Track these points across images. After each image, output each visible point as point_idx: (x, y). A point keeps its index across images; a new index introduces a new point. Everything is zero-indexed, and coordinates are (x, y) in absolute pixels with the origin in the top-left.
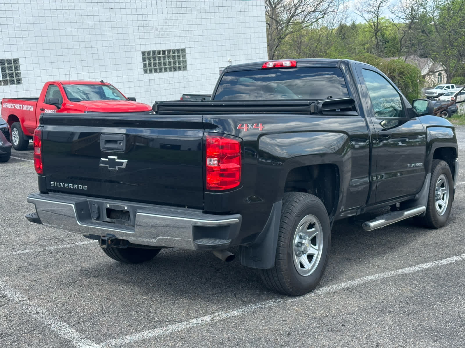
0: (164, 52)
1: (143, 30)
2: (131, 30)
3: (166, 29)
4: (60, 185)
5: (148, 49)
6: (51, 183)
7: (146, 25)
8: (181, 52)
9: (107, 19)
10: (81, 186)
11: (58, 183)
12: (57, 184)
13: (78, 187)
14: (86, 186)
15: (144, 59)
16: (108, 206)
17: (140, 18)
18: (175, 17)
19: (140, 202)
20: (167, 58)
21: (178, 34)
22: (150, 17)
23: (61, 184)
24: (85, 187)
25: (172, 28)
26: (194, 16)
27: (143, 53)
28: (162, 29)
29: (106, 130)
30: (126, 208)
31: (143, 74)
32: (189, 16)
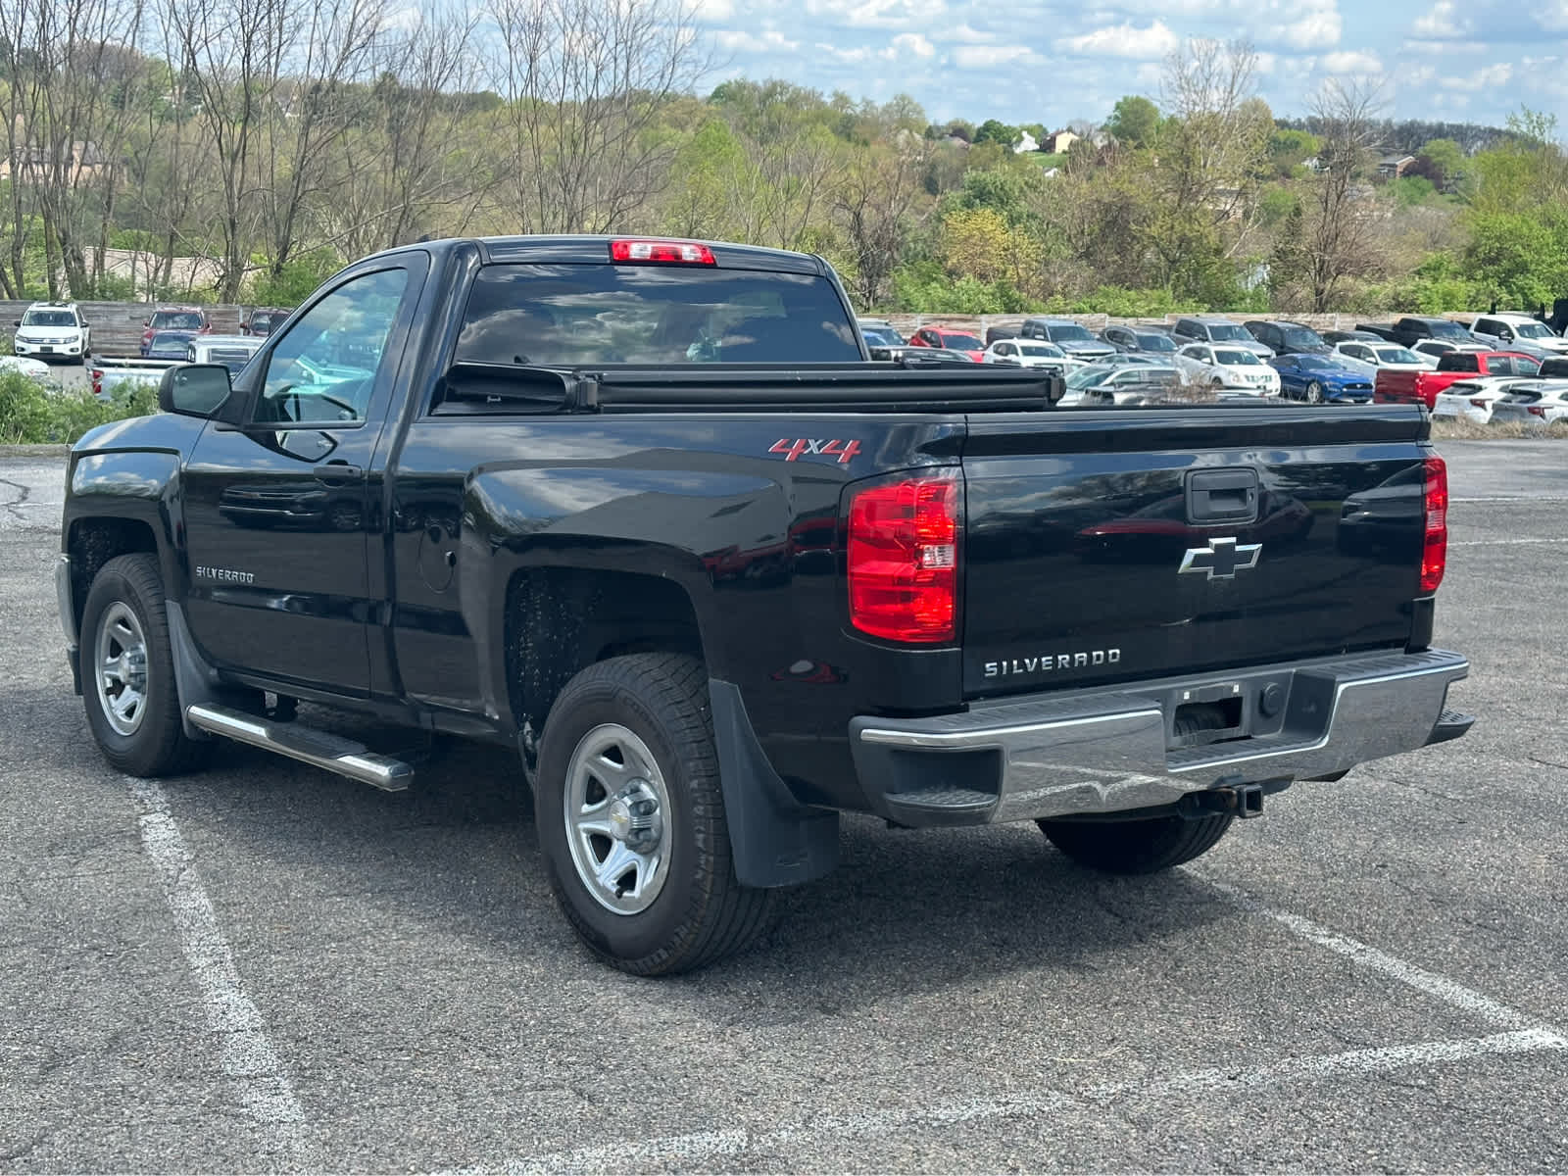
4: (1022, 665)
6: (988, 665)
10: (1102, 653)
11: (1015, 662)
12: (1010, 665)
13: (1090, 657)
14: (1118, 651)
16: (1187, 696)
19: (1279, 662)
23: (1027, 661)
24: (1114, 655)
29: (1208, 458)
30: (1236, 689)
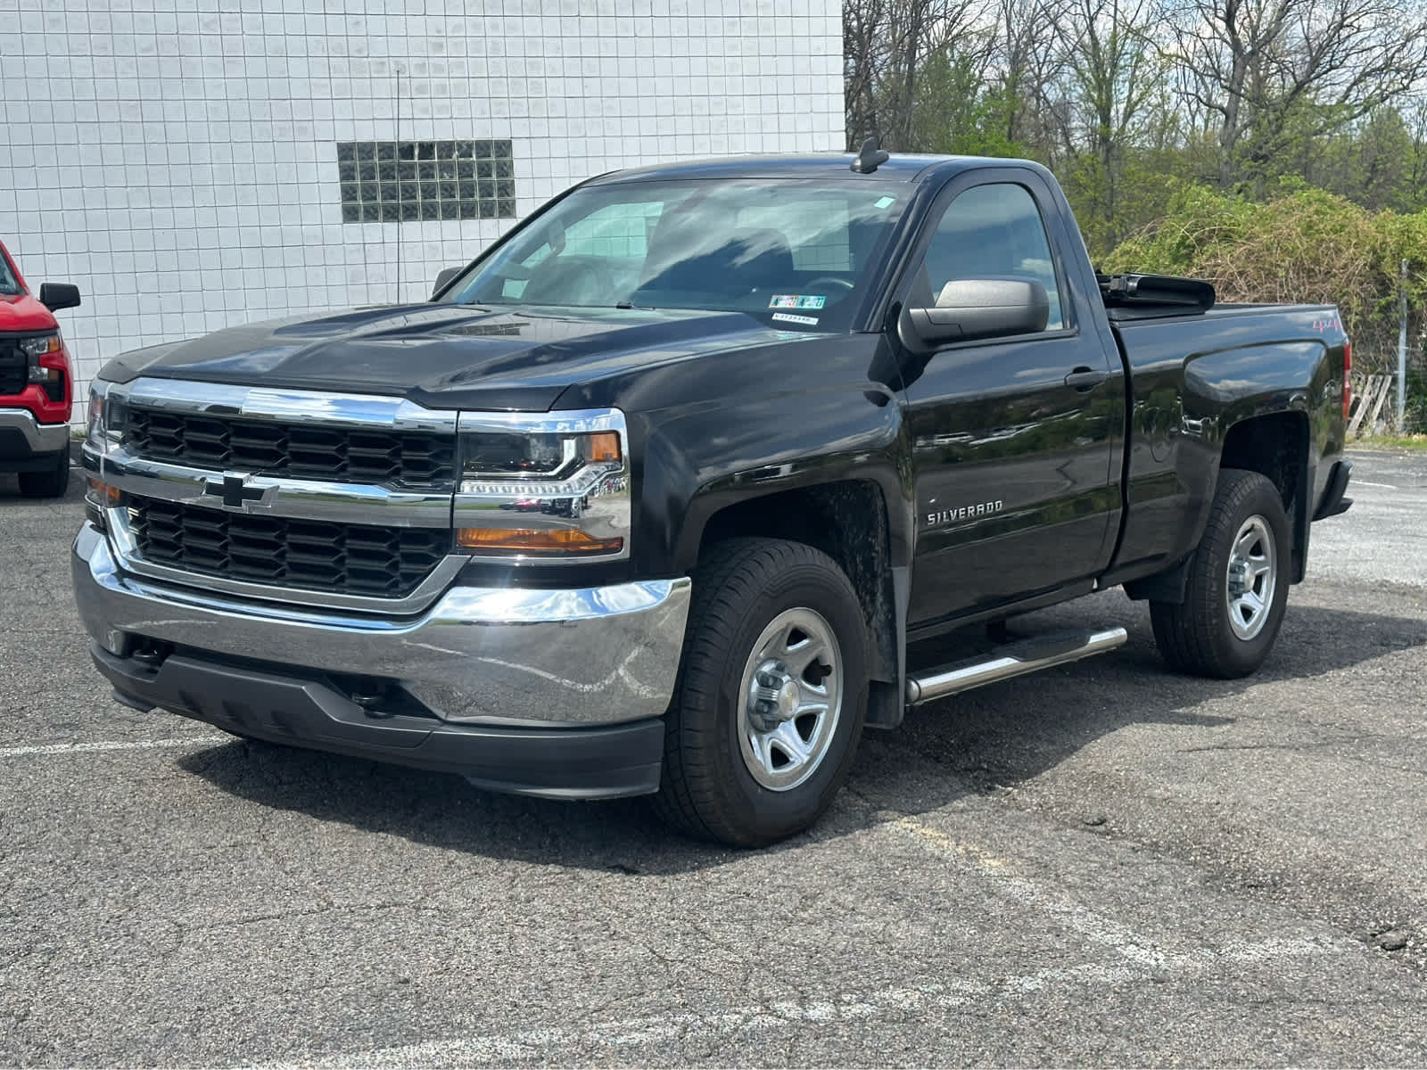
0: (426, 149)
1: (345, 69)
2: (298, 67)
3: (439, 68)
5: (365, 137)
7: (359, 51)
8: (493, 151)
9: (207, 25)
15: (346, 174)
17: (336, 25)
18: (476, 26)
20: (437, 173)
21: (484, 87)
22: (376, 25)
25: (461, 66)
26: (552, 27)
27: (345, 151)
28: (422, 67)
31: (341, 220)
32: (531, 26)
